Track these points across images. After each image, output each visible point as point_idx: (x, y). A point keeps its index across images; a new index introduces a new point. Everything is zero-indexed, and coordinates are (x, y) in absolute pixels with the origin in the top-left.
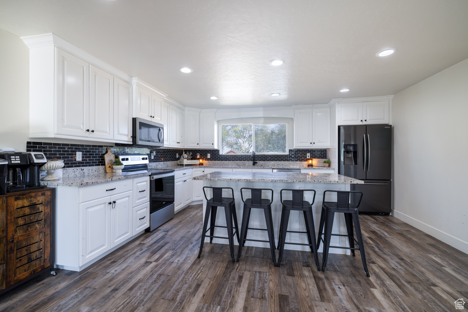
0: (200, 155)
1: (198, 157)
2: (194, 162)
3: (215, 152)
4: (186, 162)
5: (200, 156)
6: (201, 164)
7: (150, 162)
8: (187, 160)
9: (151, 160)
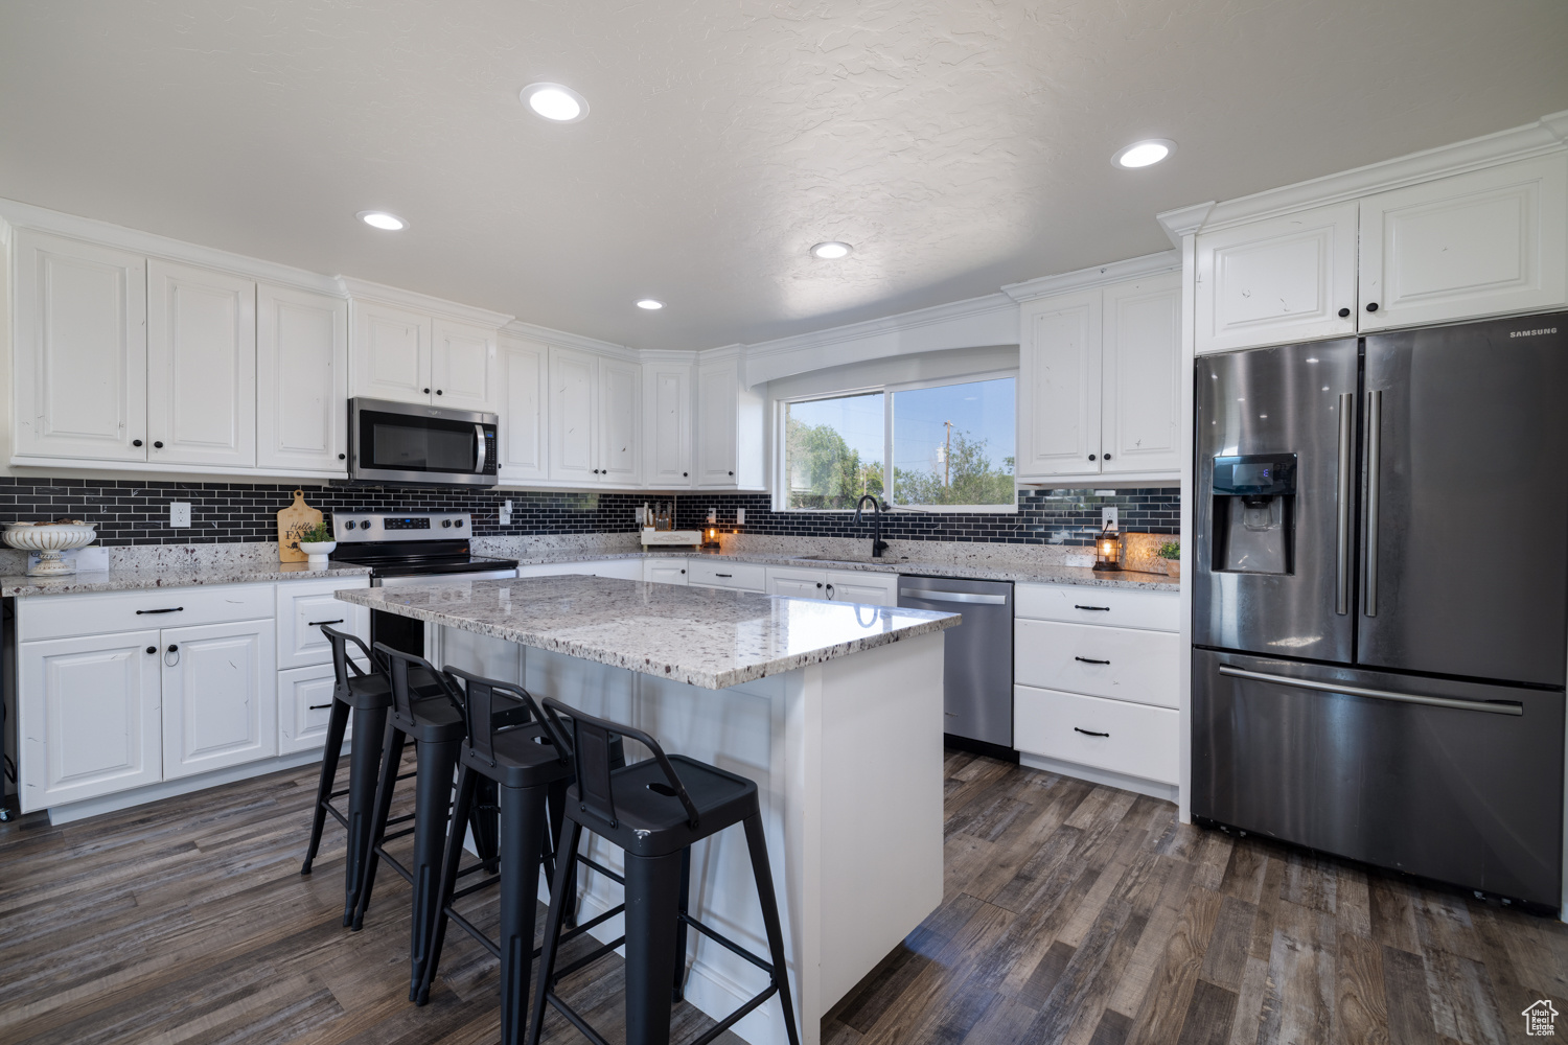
0: (717, 512)
1: (712, 519)
2: (682, 539)
3: (759, 502)
4: (649, 536)
5: (717, 516)
6: (711, 547)
7: (495, 534)
8: (653, 529)
9: (496, 528)
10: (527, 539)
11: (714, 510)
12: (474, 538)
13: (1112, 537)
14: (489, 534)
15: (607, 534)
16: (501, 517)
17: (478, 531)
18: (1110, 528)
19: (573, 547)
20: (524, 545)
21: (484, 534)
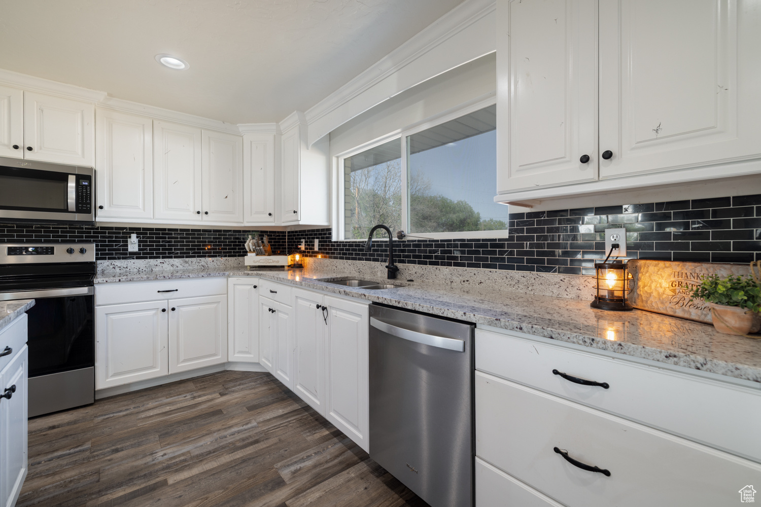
0: (306, 242)
1: (302, 246)
2: (273, 262)
3: (325, 234)
5: (305, 245)
6: (298, 267)
7: (124, 258)
8: (254, 254)
9: (126, 254)
10: (152, 262)
11: (303, 240)
12: (99, 262)
13: (618, 266)
14: (119, 258)
15: (227, 258)
16: (129, 246)
17: (101, 256)
18: (615, 253)
19: (196, 267)
20: (150, 266)
21: (114, 258)
